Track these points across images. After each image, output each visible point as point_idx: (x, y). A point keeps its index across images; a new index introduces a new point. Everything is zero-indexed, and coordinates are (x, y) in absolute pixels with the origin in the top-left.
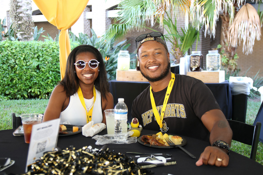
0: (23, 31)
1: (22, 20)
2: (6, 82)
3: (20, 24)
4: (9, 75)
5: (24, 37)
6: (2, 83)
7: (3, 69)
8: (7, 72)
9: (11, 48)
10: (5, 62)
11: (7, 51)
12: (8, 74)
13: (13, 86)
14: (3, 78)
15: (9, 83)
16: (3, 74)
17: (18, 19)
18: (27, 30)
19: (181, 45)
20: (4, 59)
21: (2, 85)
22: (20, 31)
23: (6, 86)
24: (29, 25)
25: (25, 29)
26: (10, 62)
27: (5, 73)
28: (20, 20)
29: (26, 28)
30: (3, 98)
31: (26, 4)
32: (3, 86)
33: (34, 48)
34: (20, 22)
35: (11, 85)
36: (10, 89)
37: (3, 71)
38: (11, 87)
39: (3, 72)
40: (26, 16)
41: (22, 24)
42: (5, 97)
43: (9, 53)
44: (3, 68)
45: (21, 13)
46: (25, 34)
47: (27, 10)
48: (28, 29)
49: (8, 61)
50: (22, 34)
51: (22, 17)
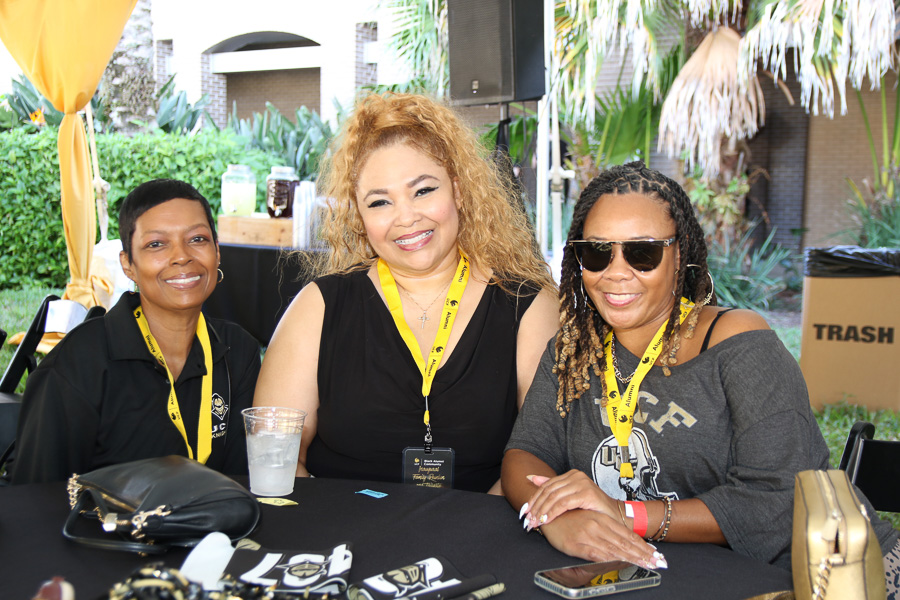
0: (125, 105)
1: (124, 74)
2: (38, 243)
3: (117, 86)
4: (46, 224)
5: (127, 120)
6: (28, 243)
7: (29, 208)
8: (41, 215)
9: (54, 153)
10: (37, 190)
11: (43, 161)
12: (45, 220)
13: (57, 254)
14: (32, 230)
15: (47, 243)
16: (31, 221)
17: (114, 73)
18: (134, 102)
19: (596, 148)
20: (34, 183)
21: (28, 250)
22: (117, 106)
23: (38, 251)
24: (141, 89)
25: (131, 99)
26: (49, 190)
27: (37, 219)
28: (118, 75)
29: (134, 98)
30: (31, 285)
31: (134, 31)
32: (32, 252)
33: (111, 152)
34: (117, 81)
35: (50, 251)
36: (49, 262)
37: (32, 212)
38: (52, 255)
39: (31, 217)
40: (134, 62)
41: (123, 84)
42: (37, 282)
43: (48, 165)
44: (30, 204)
45: (121, 54)
46: (130, 113)
47: (138, 46)
48: (140, 101)
49: (44, 187)
50: (122, 114)
51: (123, 68)
